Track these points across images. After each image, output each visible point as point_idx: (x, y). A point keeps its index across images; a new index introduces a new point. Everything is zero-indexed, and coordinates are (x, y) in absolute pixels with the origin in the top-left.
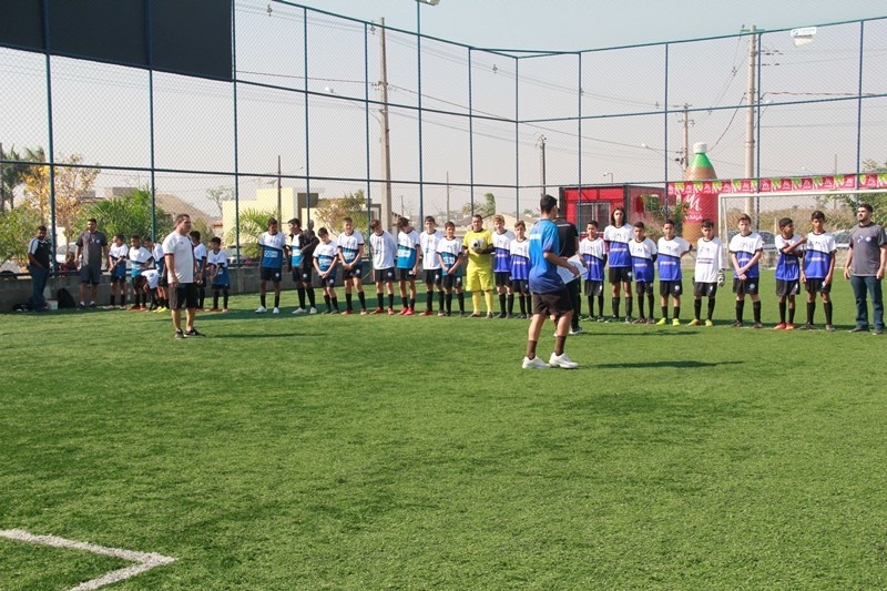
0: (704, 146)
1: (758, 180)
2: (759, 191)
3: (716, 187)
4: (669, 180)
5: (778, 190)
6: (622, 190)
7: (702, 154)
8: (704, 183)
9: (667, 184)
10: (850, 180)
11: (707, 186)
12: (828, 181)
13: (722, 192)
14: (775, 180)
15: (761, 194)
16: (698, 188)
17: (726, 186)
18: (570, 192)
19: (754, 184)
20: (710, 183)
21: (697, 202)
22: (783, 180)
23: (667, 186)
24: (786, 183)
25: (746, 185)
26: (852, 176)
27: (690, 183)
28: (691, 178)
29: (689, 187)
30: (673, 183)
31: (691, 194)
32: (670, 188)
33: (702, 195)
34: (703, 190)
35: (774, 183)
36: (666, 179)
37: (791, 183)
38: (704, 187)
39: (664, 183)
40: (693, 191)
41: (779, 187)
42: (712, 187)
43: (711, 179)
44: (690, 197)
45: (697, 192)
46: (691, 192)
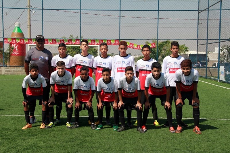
0: (20, 24)
3: (26, 41)
4: (4, 37)
5: (51, 44)
7: (19, 27)
8: (20, 39)
9: (4, 39)
10: (78, 41)
11: (22, 41)
12: (69, 41)
13: (28, 43)
14: (50, 40)
16: (18, 41)
17: (30, 41)
20: (23, 40)
21: (17, 46)
22: (53, 40)
23: (4, 40)
26: (78, 40)
27: (15, 39)
28: (15, 37)
29: (14, 40)
30: (7, 39)
31: (14, 43)
33: (19, 44)
34: (20, 42)
35: (49, 41)
36: (3, 37)
37: (55, 41)
38: (20, 41)
39: (3, 38)
40: (15, 42)
41: (51, 42)
42: (23, 41)
43: (23, 38)
44: (14, 45)
45: (17, 43)
46: (14, 42)
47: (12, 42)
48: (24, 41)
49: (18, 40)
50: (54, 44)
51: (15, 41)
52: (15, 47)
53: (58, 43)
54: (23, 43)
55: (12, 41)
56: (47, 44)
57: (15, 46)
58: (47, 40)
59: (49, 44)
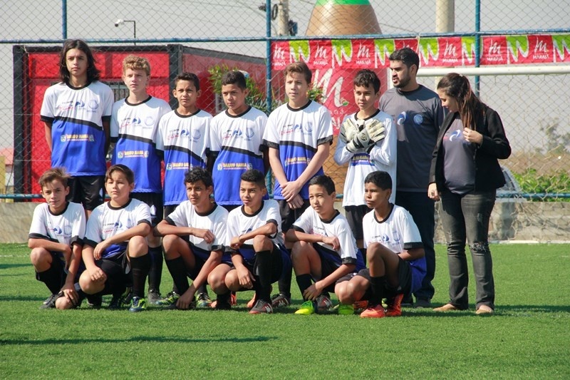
1: (479, 37)
2: (480, 62)
3: (383, 54)
4: (273, 36)
5: (522, 60)
6: (165, 57)
8: (356, 42)
9: (272, 44)
11: (363, 50)
14: (517, 36)
15: (482, 69)
16: (343, 53)
18: (39, 56)
19: (469, 47)
20: (370, 43)
22: (533, 39)
23: (271, 50)
24: (540, 46)
25: (450, 49)
27: (325, 42)
28: (324, 31)
29: (322, 52)
31: (326, 68)
32: (278, 53)
33: (350, 70)
34: (354, 59)
35: (513, 45)
36: (269, 33)
37: (550, 46)
38: (355, 53)
39: (265, 44)
40: (330, 62)
41: (525, 54)
42: (372, 51)
43: (369, 36)
44: (322, 75)
45: (340, 63)
46: (324, 63)
47: (313, 59)
48: (378, 52)
49: (343, 51)
50: (543, 61)
51: (329, 53)
52: (328, 90)
53: (562, 57)
54: (368, 63)
55: (313, 53)
56: (504, 63)
57: (326, 85)
58: (502, 42)
59: (513, 62)
